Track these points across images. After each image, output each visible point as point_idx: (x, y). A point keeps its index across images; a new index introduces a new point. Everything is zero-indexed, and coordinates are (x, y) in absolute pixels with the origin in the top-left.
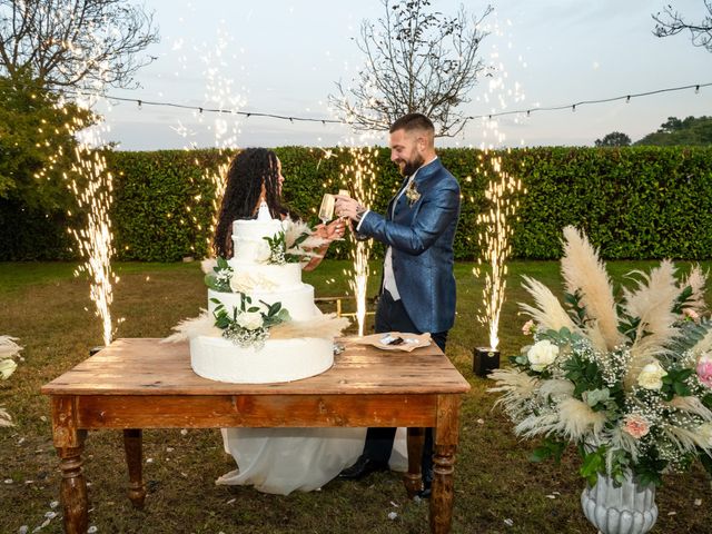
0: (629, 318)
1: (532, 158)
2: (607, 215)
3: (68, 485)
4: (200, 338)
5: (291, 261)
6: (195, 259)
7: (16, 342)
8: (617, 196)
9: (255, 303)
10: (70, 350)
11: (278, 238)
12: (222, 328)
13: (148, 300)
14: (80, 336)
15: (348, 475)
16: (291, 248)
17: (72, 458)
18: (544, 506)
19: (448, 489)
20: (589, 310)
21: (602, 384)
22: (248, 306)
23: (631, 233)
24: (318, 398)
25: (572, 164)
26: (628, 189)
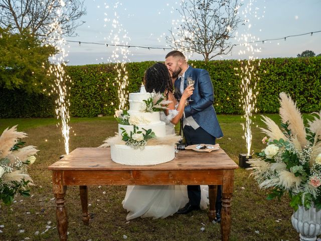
0: (311, 133)
1: (266, 64)
2: (304, 91)
3: (59, 210)
4: (116, 145)
5: (155, 111)
6: (104, 116)
7: (36, 148)
8: (308, 81)
9: (140, 130)
10: (50, 157)
11: (149, 100)
12: (126, 141)
13: (83, 135)
14: (54, 151)
15: (181, 211)
16: (155, 105)
17: (61, 199)
18: (274, 225)
19: (229, 214)
20: (293, 130)
21: (299, 164)
22: (137, 131)
23: (316, 99)
24: (169, 172)
25: (286, 66)
26: (314, 78)
